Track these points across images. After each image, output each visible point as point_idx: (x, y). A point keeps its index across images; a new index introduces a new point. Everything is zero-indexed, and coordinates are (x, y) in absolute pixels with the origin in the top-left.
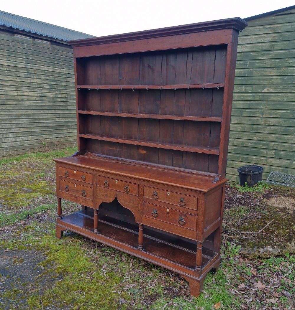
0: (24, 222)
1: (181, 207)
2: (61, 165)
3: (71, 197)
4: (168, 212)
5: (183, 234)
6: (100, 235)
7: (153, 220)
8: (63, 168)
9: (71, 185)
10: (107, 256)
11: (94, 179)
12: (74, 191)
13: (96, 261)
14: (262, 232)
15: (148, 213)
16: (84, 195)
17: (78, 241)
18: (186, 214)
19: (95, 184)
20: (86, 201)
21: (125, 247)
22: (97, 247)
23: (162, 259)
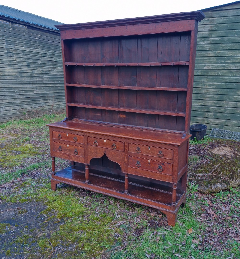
0: (20, 179)
1: (160, 158)
2: (55, 129)
3: (64, 156)
4: (149, 162)
5: (162, 178)
6: (91, 185)
7: (137, 169)
8: (56, 132)
9: (64, 146)
10: (98, 201)
11: (85, 140)
12: (67, 151)
13: (89, 206)
14: (212, 173)
15: (133, 165)
16: (76, 153)
17: (71, 192)
18: (163, 164)
19: (86, 144)
20: (78, 158)
21: (113, 193)
22: (87, 195)
23: (145, 199)
